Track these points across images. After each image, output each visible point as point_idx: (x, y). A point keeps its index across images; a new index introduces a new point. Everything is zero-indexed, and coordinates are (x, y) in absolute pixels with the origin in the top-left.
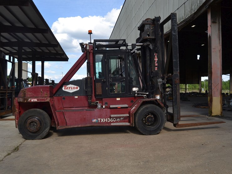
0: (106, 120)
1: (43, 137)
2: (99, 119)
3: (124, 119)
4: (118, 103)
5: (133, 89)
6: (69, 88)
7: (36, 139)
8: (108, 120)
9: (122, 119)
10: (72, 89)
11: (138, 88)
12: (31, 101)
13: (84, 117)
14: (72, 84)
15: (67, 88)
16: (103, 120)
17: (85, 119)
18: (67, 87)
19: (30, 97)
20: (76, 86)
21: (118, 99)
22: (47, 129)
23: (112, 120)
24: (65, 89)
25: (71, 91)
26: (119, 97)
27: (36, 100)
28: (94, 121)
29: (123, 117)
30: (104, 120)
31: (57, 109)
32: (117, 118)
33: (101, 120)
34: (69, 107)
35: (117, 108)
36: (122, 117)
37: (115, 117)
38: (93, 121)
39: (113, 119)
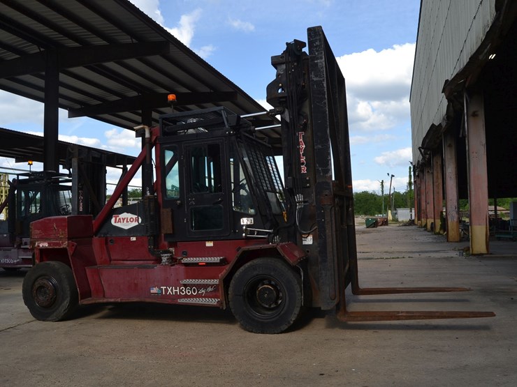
0: (178, 290)
1: (60, 318)
2: (164, 288)
3: (214, 291)
4: (209, 252)
5: (242, 220)
6: (123, 219)
7: (48, 321)
8: (181, 291)
9: (210, 289)
10: (127, 222)
11: (252, 219)
12: (39, 246)
13: (136, 281)
14: (128, 213)
15: (119, 221)
16: (172, 290)
17: (136, 285)
18: (120, 219)
19: (38, 240)
20: (134, 217)
21: (209, 244)
22: (65, 302)
23: (189, 292)
24: (115, 222)
25: (126, 226)
26: (211, 241)
27: (46, 245)
28: (154, 290)
29: (213, 285)
30: (174, 291)
31: (98, 263)
32: (199, 287)
33: (167, 290)
34: (121, 258)
35: (196, 264)
36: (210, 285)
37: (194, 285)
38: (152, 291)
39: (191, 290)
